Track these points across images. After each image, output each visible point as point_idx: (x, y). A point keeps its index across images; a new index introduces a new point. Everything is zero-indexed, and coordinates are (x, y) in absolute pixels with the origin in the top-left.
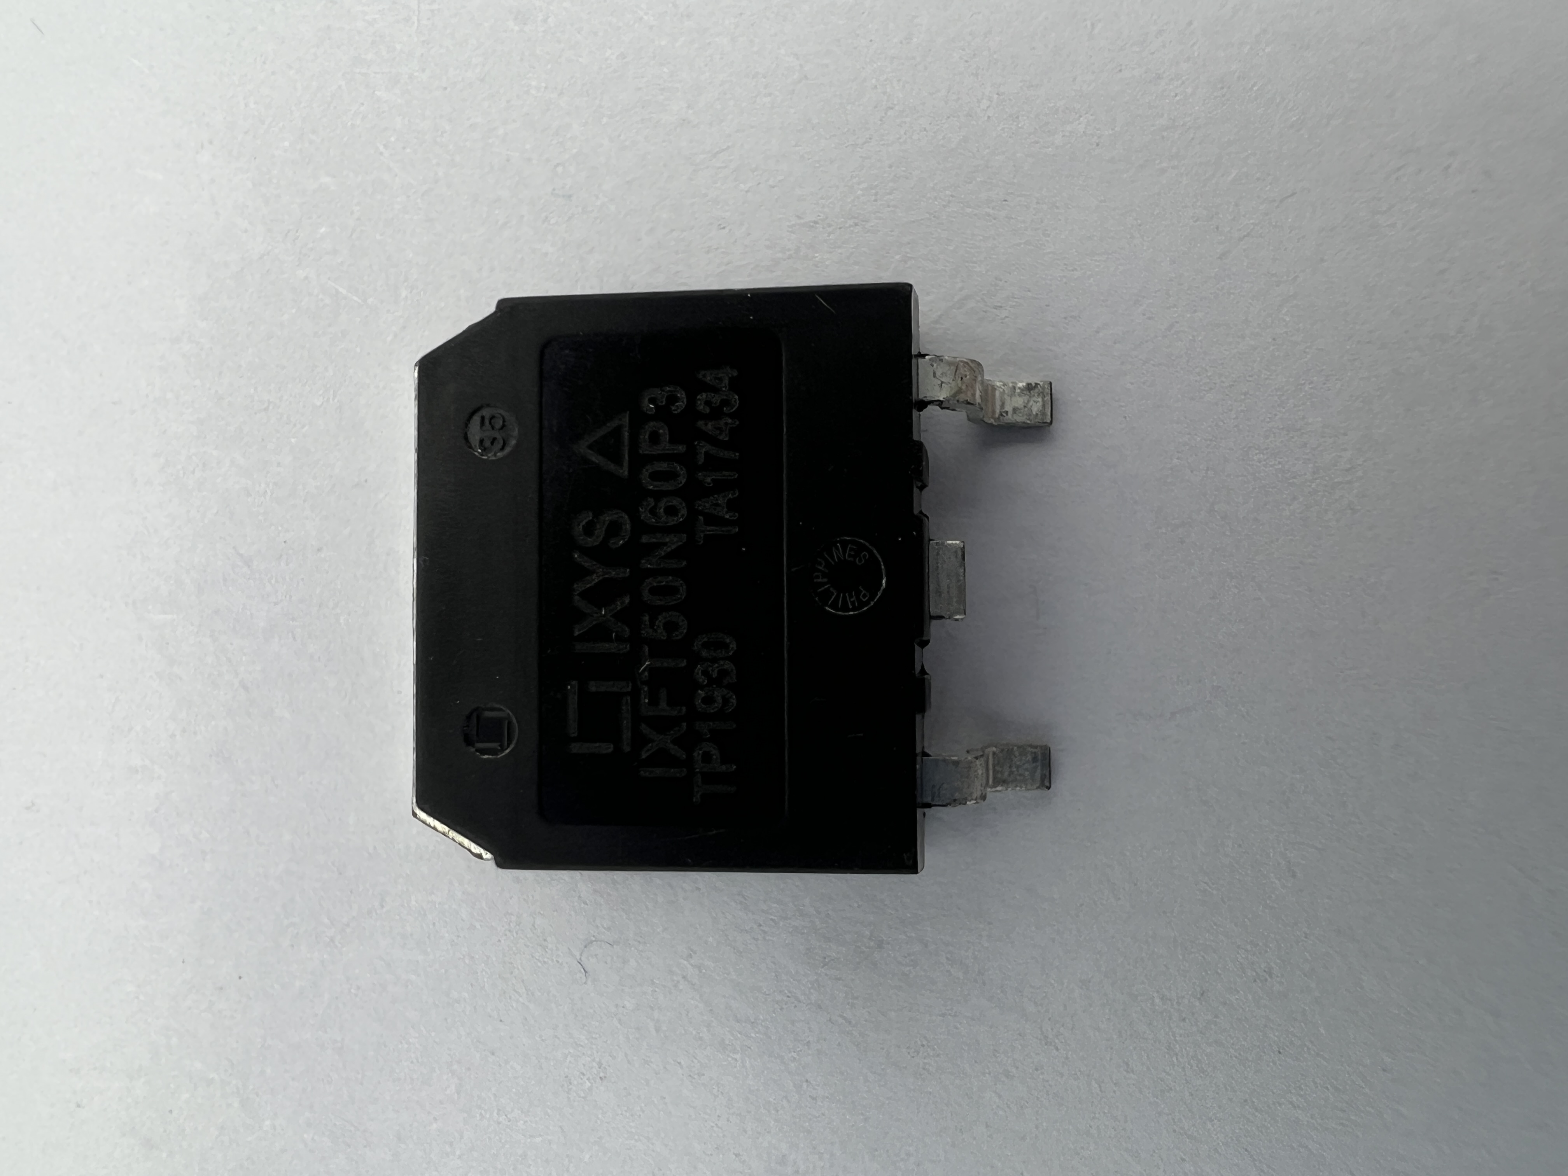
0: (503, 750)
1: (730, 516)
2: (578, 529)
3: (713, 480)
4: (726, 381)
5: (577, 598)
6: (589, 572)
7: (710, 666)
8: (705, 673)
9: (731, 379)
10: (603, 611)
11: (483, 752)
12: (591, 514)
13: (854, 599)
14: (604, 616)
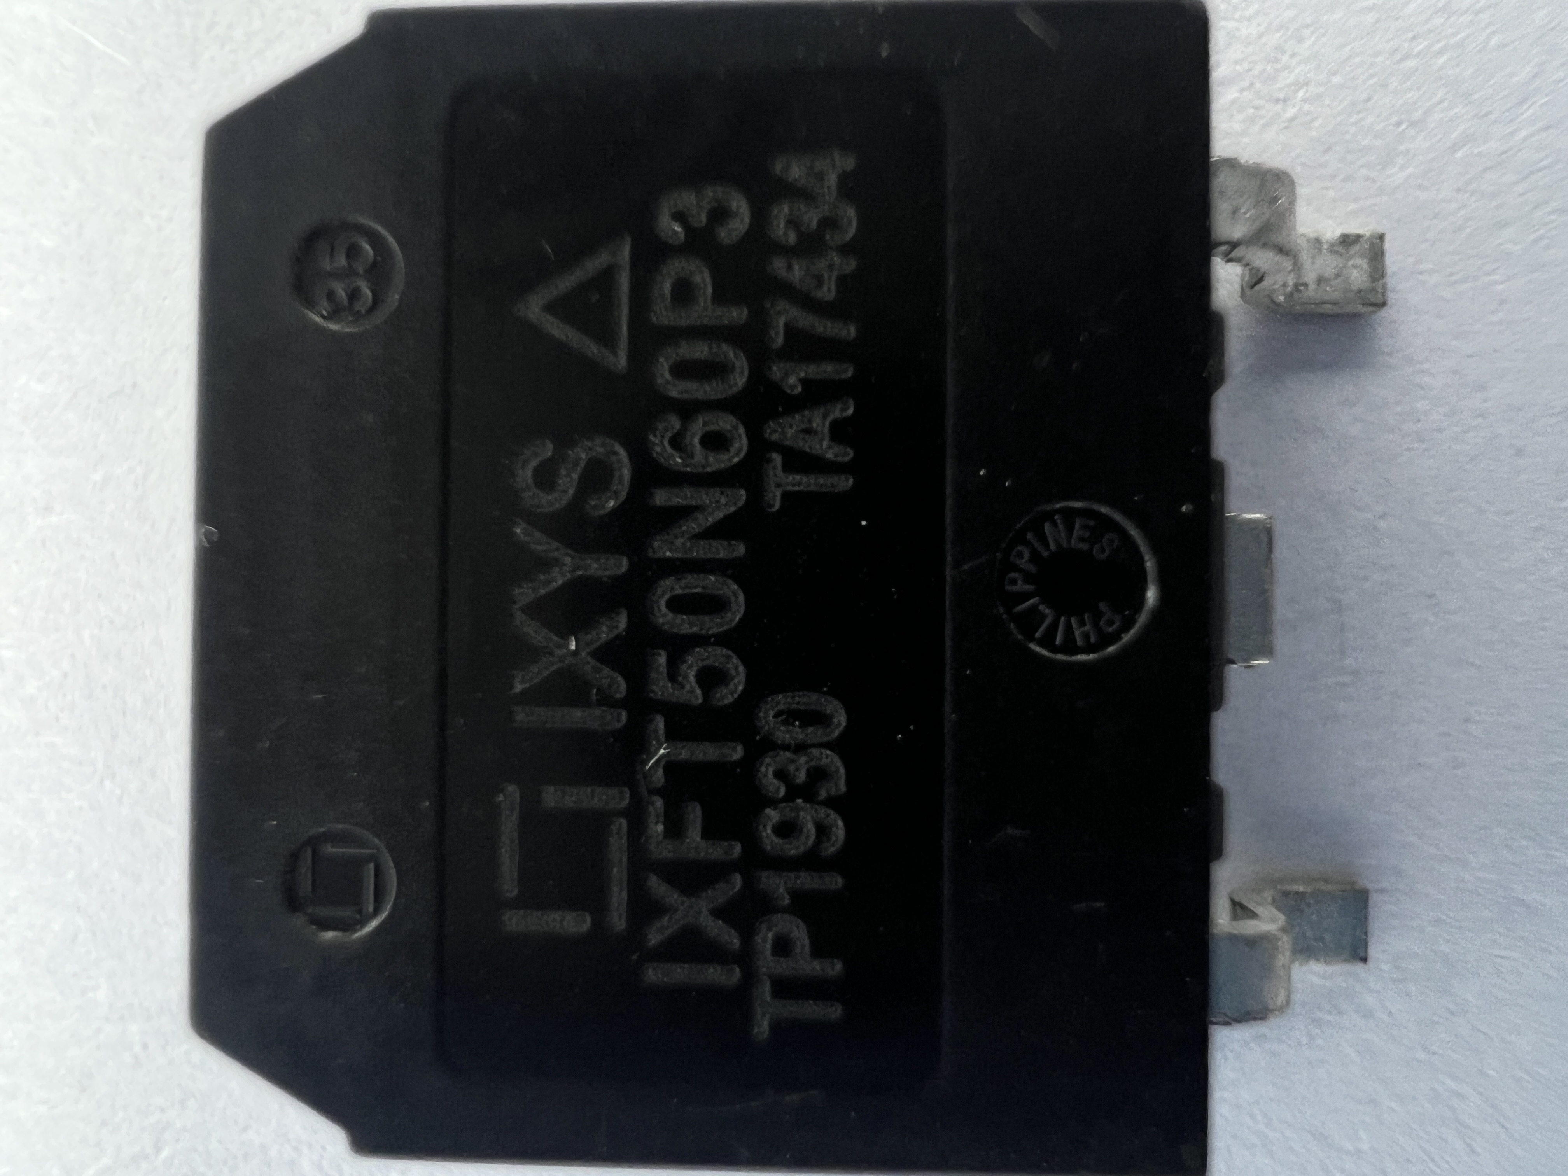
0: (363, 923)
1: (836, 456)
2: (525, 475)
3: (804, 382)
4: (832, 179)
5: (520, 617)
6: (545, 564)
7: (793, 761)
8: (781, 775)
9: (844, 178)
10: (574, 643)
11: (325, 925)
12: (550, 446)
13: (1087, 628)
14: (575, 653)
